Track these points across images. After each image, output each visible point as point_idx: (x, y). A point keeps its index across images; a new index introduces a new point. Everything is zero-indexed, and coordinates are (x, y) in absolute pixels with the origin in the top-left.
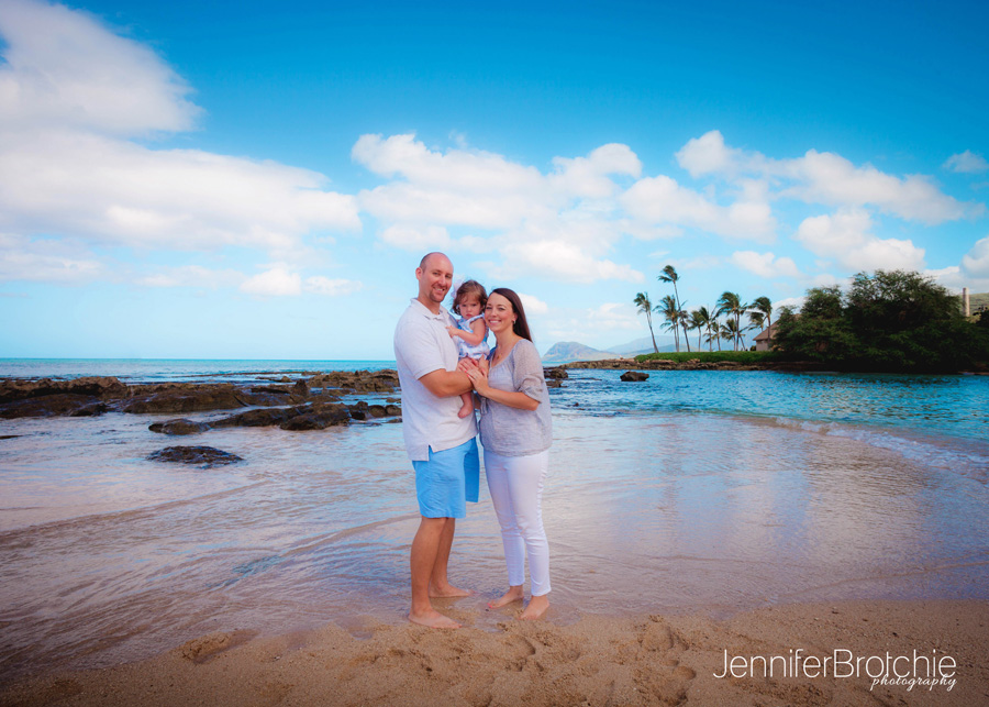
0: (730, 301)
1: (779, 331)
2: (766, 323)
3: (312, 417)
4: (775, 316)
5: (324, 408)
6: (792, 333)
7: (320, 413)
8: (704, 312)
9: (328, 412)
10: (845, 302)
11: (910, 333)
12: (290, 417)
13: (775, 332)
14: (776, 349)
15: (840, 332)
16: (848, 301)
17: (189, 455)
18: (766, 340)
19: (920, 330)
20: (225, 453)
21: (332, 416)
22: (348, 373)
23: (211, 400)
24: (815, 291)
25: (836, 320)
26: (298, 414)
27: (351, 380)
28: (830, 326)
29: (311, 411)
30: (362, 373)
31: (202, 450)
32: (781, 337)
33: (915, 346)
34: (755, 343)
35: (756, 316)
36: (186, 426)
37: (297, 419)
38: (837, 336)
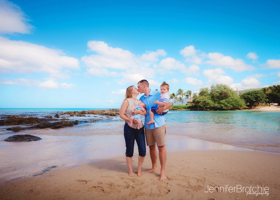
0: (180, 92)
1: (193, 100)
2: (190, 97)
3: (61, 125)
4: (192, 96)
5: (65, 122)
6: (196, 100)
7: (64, 124)
8: (174, 95)
9: (66, 123)
10: (209, 92)
11: (225, 100)
12: (54, 125)
13: (192, 100)
14: (192, 105)
15: (208, 100)
16: (210, 92)
17: (22, 137)
18: (190, 102)
19: (227, 99)
20: (34, 136)
21: (68, 124)
22: (72, 112)
23: (27, 120)
24: (202, 89)
25: (207, 97)
26: (57, 124)
27: (73, 114)
28: (206, 99)
29: (61, 123)
30: (76, 112)
31: (26, 136)
32: (194, 102)
33: (226, 104)
34: (187, 103)
35: (187, 96)
36: (20, 129)
37: (57, 126)
38: (208, 101)
